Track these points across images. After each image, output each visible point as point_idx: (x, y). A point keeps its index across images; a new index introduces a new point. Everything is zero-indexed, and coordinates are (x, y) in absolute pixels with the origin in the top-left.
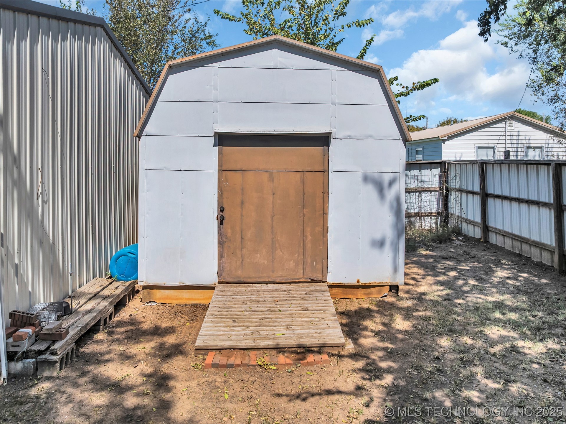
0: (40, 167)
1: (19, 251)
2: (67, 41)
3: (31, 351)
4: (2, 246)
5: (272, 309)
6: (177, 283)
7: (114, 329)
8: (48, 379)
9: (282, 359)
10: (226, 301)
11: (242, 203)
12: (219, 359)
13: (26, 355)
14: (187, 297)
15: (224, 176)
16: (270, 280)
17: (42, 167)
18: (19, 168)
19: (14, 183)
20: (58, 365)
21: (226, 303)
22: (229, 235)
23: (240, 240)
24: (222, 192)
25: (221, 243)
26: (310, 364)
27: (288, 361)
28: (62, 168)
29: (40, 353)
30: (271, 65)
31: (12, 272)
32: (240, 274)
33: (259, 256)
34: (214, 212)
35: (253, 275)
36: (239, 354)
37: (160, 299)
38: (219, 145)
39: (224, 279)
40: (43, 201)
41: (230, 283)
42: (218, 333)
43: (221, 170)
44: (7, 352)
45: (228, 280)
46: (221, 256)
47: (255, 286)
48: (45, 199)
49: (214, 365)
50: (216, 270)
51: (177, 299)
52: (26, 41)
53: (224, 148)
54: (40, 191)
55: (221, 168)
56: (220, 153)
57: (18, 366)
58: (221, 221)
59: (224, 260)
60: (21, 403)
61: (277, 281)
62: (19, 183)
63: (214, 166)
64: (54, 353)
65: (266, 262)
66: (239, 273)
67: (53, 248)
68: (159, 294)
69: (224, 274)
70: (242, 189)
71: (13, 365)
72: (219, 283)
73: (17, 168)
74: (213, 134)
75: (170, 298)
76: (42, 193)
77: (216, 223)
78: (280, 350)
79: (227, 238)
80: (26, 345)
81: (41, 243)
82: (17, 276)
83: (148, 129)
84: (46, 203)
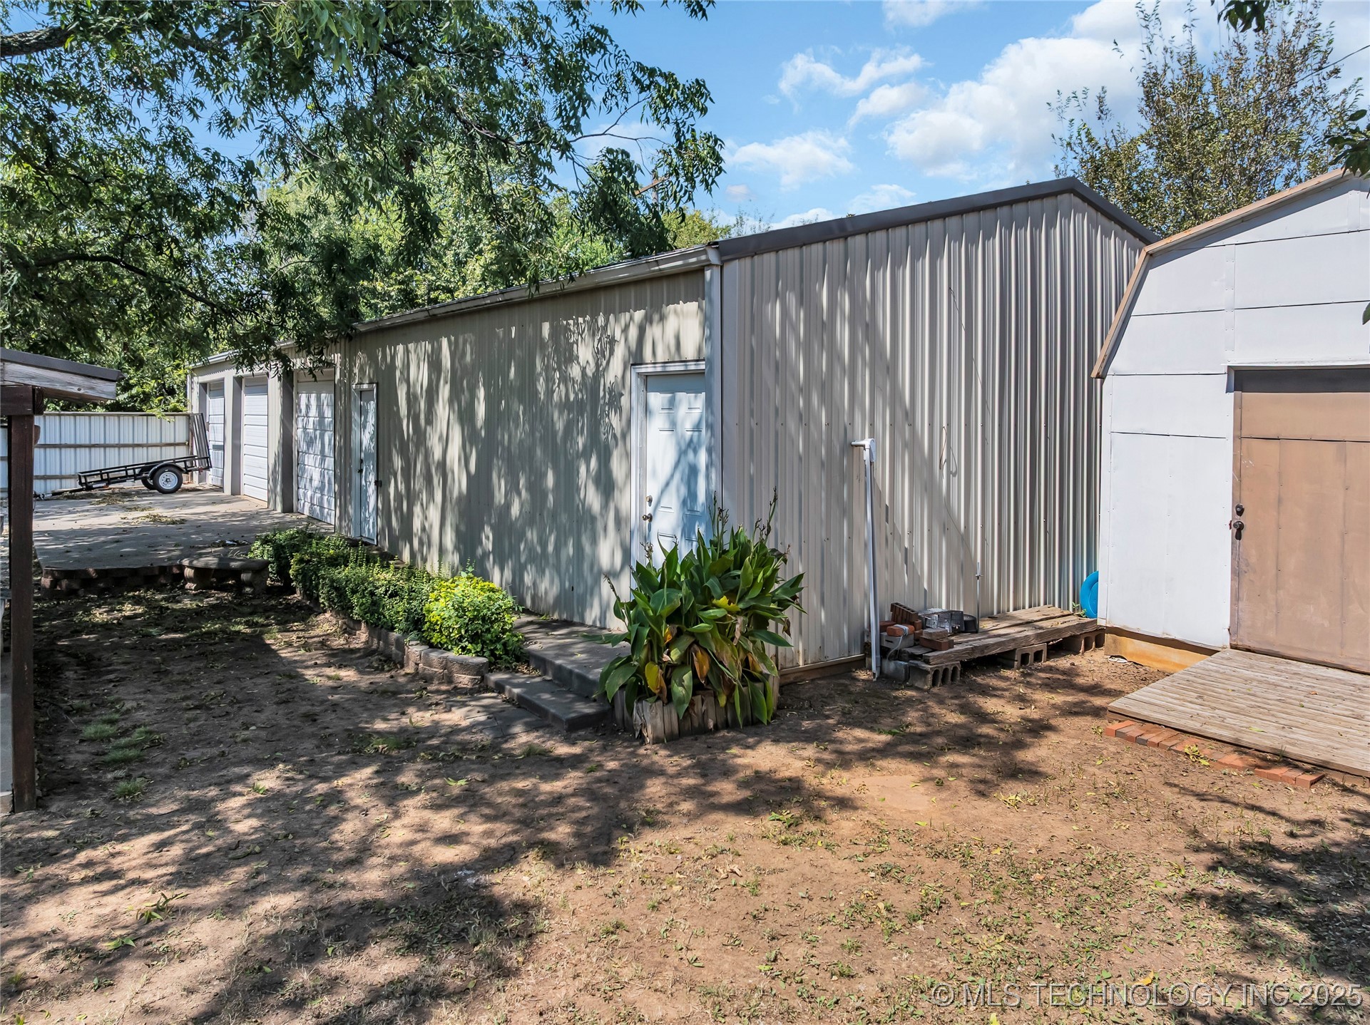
0: (945, 424)
1: (911, 532)
2: (994, 237)
3: (904, 652)
4: (887, 521)
5: (1289, 700)
6: (1158, 633)
7: (1035, 673)
8: (917, 689)
9: (1234, 758)
10: (1217, 672)
11: (1280, 501)
12: (1133, 729)
13: (898, 655)
14: (1177, 662)
15: (1244, 447)
16: (1336, 662)
17: (948, 425)
18: (912, 425)
19: (905, 445)
20: (930, 677)
21: (1213, 674)
22: (1253, 560)
23: (1274, 571)
24: (1240, 476)
25: (1237, 573)
26: (1275, 778)
27: (1239, 763)
28: (983, 426)
29: (913, 657)
30: (1345, 224)
31: (900, 557)
32: (1273, 639)
33: (1312, 609)
34: (1227, 515)
35: (1298, 647)
36: (1167, 733)
37: (1132, 655)
38: (1236, 389)
39: (1241, 641)
40: (949, 472)
41: (1254, 652)
42: (1158, 702)
43: (1239, 437)
44: (881, 647)
45: (1248, 644)
46: (1236, 598)
47: (1298, 667)
48: (953, 469)
49: (1117, 733)
50: (1227, 623)
51: (1160, 661)
52: (924, 258)
53: (1245, 394)
54: (944, 457)
55: (1238, 433)
56: (1238, 406)
57: (891, 666)
58: (1239, 530)
59: (1241, 605)
60: (879, 697)
61: (1351, 666)
62: (913, 444)
63: (1228, 429)
64: (927, 662)
65: (1326, 624)
66: (1271, 634)
67: (965, 539)
68: (1131, 645)
69: (1241, 632)
70: (1280, 474)
71: (886, 662)
72: (1232, 647)
73: (910, 425)
74: (1225, 370)
75: (1148, 658)
76: (948, 461)
77: (1228, 534)
78: (1239, 747)
79: (1247, 565)
80: (899, 644)
81: (945, 529)
82: (906, 563)
83: (1116, 364)
84: (954, 475)
